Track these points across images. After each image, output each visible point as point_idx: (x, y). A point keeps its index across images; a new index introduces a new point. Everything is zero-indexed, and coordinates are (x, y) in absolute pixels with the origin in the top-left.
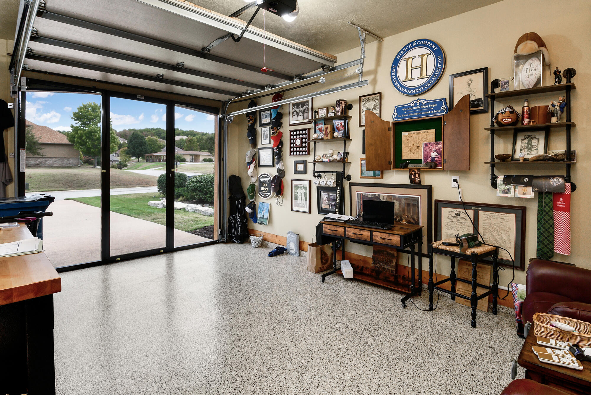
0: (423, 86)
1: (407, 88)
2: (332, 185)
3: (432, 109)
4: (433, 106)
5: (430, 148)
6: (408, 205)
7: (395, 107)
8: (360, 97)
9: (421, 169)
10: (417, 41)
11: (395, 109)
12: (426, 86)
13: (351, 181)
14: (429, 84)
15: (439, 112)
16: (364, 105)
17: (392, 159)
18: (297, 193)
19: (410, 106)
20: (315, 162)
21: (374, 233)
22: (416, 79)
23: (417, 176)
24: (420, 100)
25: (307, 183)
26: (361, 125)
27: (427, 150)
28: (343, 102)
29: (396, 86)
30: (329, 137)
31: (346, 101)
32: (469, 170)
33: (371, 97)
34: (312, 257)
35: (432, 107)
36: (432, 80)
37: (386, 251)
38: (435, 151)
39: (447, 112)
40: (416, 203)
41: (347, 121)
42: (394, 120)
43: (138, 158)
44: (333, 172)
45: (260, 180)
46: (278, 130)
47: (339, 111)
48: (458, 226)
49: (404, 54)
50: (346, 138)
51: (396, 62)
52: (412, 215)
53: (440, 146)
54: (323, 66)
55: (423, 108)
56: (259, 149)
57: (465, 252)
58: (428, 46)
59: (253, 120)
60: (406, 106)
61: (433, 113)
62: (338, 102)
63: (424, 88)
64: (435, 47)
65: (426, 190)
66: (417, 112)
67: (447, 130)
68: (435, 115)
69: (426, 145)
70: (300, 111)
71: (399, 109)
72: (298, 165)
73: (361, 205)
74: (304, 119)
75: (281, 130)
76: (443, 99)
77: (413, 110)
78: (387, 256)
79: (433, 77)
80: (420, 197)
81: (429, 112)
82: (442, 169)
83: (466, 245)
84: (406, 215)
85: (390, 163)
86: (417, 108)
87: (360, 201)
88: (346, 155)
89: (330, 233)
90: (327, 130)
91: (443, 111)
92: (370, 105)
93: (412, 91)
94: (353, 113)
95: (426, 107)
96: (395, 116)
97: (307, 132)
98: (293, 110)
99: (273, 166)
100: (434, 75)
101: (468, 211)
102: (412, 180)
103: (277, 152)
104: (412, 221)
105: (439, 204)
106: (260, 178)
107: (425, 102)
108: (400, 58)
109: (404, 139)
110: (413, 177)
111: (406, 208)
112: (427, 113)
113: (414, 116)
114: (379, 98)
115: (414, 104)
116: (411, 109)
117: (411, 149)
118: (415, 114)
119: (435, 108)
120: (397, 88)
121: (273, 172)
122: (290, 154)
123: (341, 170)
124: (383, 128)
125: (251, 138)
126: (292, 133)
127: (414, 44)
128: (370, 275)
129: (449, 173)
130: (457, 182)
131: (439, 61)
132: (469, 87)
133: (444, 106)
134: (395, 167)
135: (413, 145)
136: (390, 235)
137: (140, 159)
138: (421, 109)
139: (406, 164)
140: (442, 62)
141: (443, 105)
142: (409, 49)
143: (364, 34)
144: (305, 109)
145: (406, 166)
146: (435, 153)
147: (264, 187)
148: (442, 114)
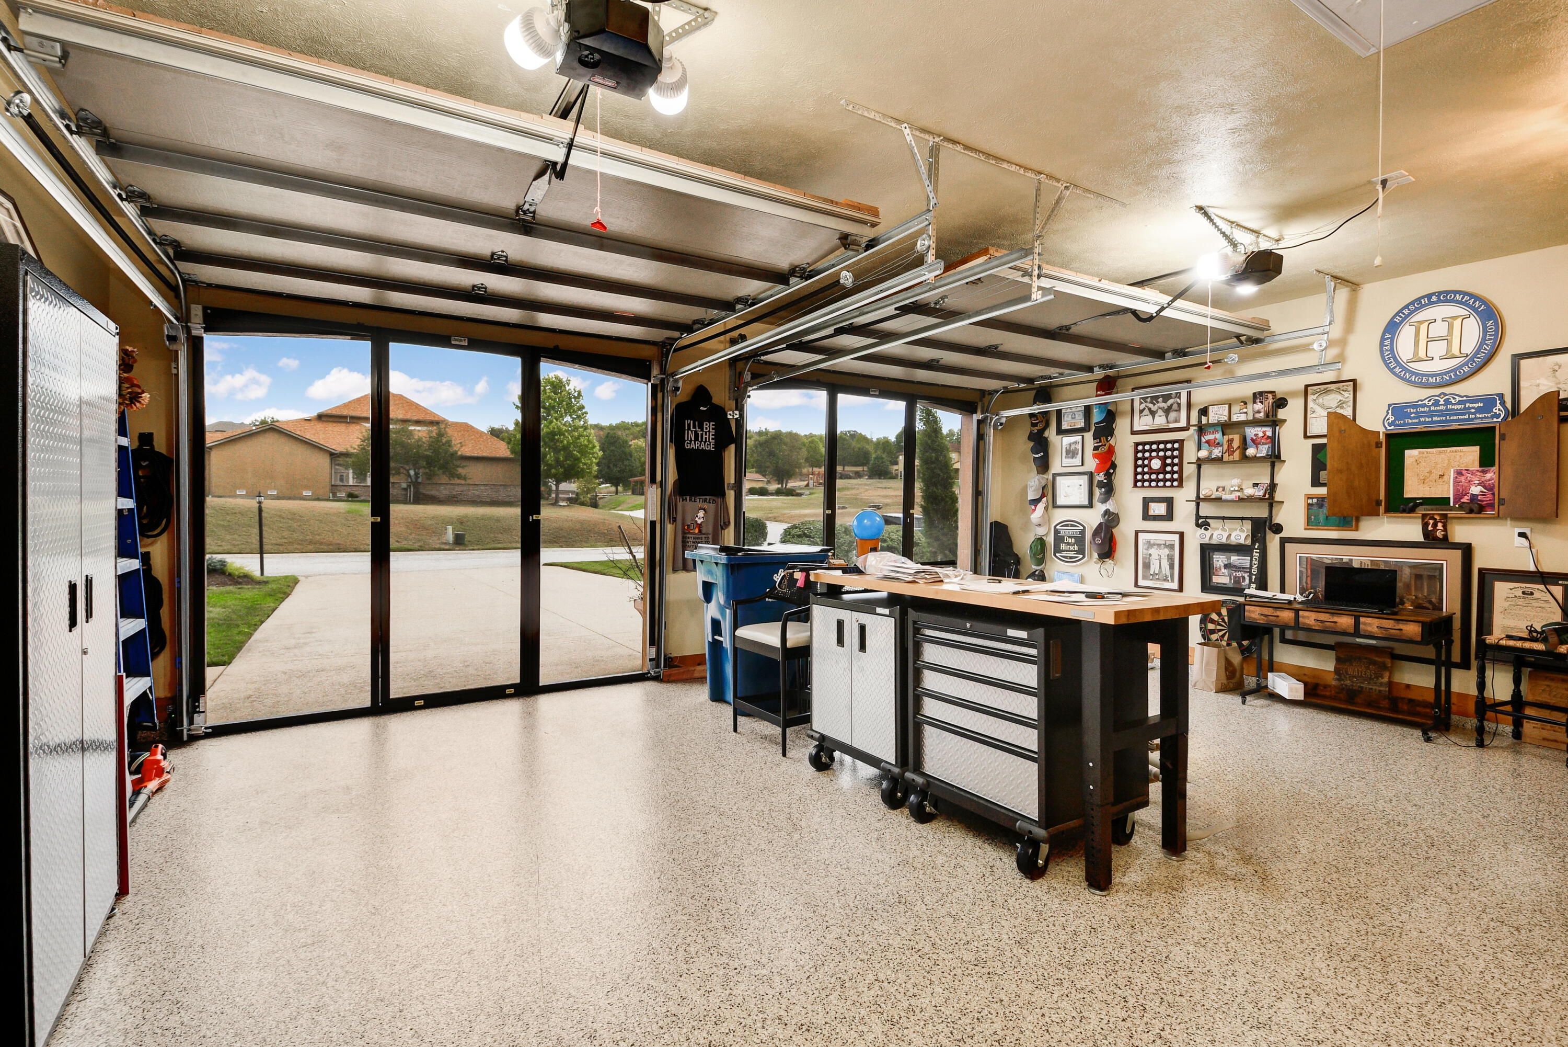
0: (1454, 371)
1: (1417, 374)
2: (1242, 541)
3: (1473, 410)
4: (1476, 405)
5: (1469, 479)
6: (1418, 577)
7: (1390, 405)
8: (1307, 386)
9: (1449, 515)
10: (1440, 293)
11: (1389, 409)
12: (1460, 372)
13: (1283, 535)
14: (1466, 369)
15: (1488, 417)
16: (1315, 400)
17: (1382, 496)
18: (1150, 555)
19: (1424, 406)
20: (1198, 500)
21: (1362, 620)
22: (1436, 358)
23: (1440, 526)
24: (1445, 394)
25: (1176, 538)
26: (1308, 434)
27: (1461, 482)
28: (1269, 395)
29: (1392, 371)
30: (1236, 456)
31: (1274, 392)
32: (1557, 516)
33: (1333, 387)
34: (1208, 664)
35: (1473, 408)
36: (1474, 361)
37: (1366, 658)
38: (1479, 484)
39: (1505, 418)
40: (1437, 574)
41: (1277, 428)
42: (1386, 428)
43: (616, 485)
44: (1242, 519)
45: (1056, 532)
46: (1108, 441)
47: (1262, 410)
48: (1529, 613)
49: (1409, 315)
50: (1275, 458)
51: (1392, 328)
52: (1425, 594)
53: (1488, 476)
54: (1238, 337)
55: (1453, 410)
56: (1055, 476)
57: (1556, 648)
58: (1465, 304)
59: (1044, 424)
60: (1414, 405)
61: (1476, 418)
62: (1259, 396)
63: (1455, 375)
64: (1481, 306)
65: (1460, 551)
66: (1438, 416)
67: (1507, 450)
68: (1481, 420)
69: (1459, 473)
70: (1159, 408)
71: (1398, 410)
72: (1153, 506)
73: (1307, 577)
74: (1168, 422)
75: (1112, 442)
76: (1497, 395)
77: (1430, 411)
78: (1369, 667)
79: (1475, 355)
80: (1444, 563)
81: (1467, 416)
82: (1496, 515)
83: (1553, 639)
84: (1413, 594)
85: (1378, 503)
86: (1438, 408)
87: (1304, 570)
88: (1273, 487)
89: (1262, 620)
90: (1231, 444)
91: (1498, 416)
92: (1332, 400)
93: (1428, 380)
94: (1291, 414)
95: (1459, 407)
96: (1390, 421)
97: (1176, 445)
98: (1143, 406)
99: (1090, 505)
100: (1478, 352)
101: (1552, 588)
102: (1426, 534)
103: (1105, 481)
104: (1427, 605)
105: (1487, 576)
106: (1058, 527)
107: (1458, 399)
108: (1401, 322)
109: (1408, 461)
110: (1430, 528)
111: (1413, 582)
112: (1460, 417)
113: (1432, 422)
114: (1351, 388)
115: (1432, 401)
116: (1426, 409)
117: (1424, 479)
118: (1435, 419)
119: (1479, 410)
120: (1394, 374)
121: (1092, 518)
122: (1135, 486)
123: (1264, 514)
124: (1366, 442)
125: (1039, 455)
126: (1140, 448)
127: (1434, 298)
128: (1334, 698)
129: (1509, 522)
130: (1527, 538)
131: (1490, 329)
132: (1555, 377)
133: (1499, 406)
134: (1387, 510)
135: (1430, 472)
136: (1398, 623)
137: (620, 488)
138: (1447, 410)
139: (1413, 506)
140: (1497, 331)
141: (1498, 404)
142: (1422, 306)
143: (1333, 283)
144: (1172, 405)
145: (1412, 510)
146: (1480, 488)
147: (1068, 544)
148: (1495, 420)
